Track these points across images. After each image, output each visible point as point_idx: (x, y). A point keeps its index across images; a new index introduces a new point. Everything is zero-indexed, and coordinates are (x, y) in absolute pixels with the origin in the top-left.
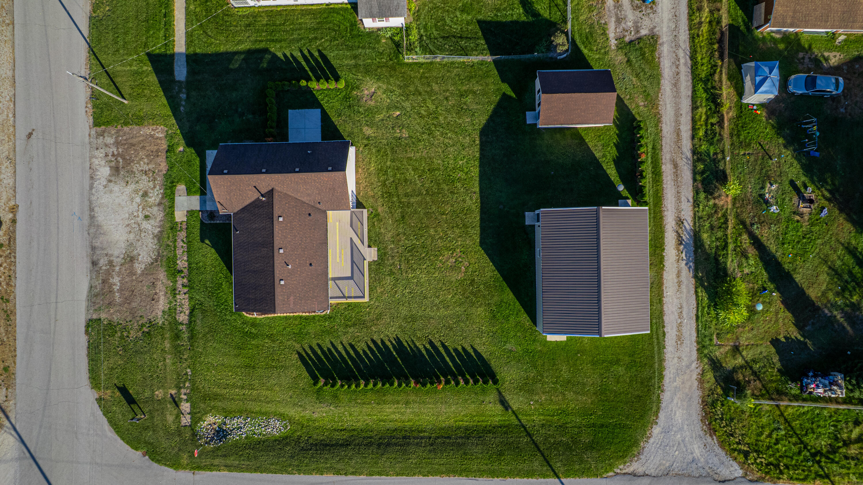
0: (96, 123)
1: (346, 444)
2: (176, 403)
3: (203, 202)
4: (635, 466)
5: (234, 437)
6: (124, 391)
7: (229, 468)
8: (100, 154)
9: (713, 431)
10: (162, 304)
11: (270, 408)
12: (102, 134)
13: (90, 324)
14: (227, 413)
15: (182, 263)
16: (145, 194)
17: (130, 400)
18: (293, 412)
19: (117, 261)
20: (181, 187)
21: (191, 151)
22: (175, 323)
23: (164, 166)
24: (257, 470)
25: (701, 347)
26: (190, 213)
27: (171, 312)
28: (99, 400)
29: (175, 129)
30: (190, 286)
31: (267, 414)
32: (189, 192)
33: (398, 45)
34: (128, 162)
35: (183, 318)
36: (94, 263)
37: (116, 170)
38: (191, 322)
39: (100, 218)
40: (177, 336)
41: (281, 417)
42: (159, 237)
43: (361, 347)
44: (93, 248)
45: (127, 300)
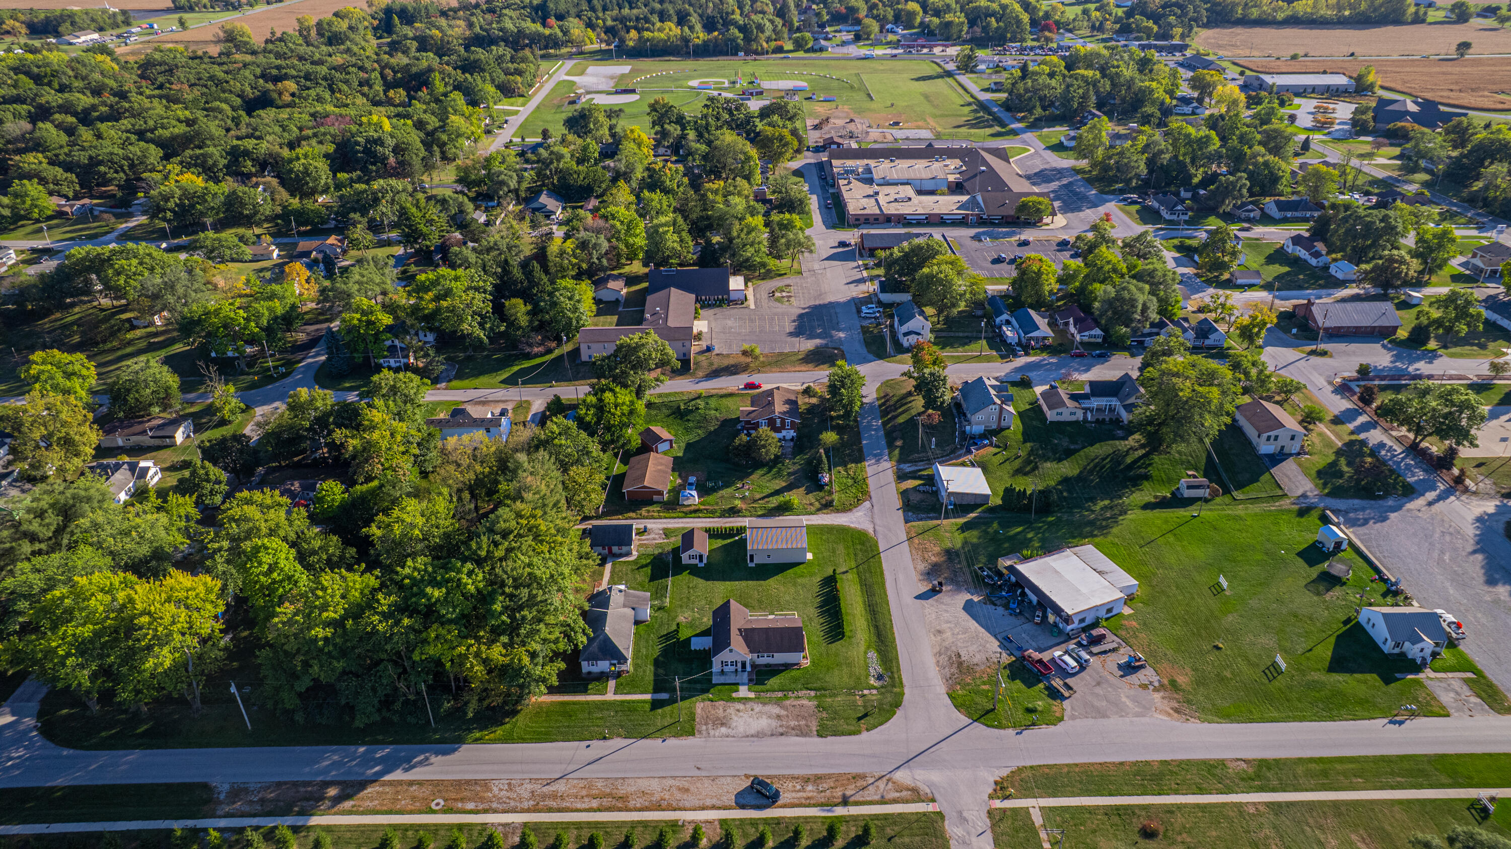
0: (694, 735)
1: (876, 627)
2: (863, 696)
3: (743, 684)
4: (871, 531)
5: (880, 671)
6: (860, 719)
7: (899, 670)
8: (712, 732)
9: (850, 510)
10: (805, 702)
11: (861, 657)
12: (700, 732)
13: (820, 735)
14: (868, 675)
15: (780, 694)
16: (738, 710)
17: (866, 715)
18: (862, 648)
19: (779, 723)
20: (734, 695)
21: (712, 690)
22: (816, 697)
23: (722, 703)
24: (897, 659)
25: (812, 514)
26: (749, 690)
27: (810, 699)
28: (868, 730)
29: (700, 698)
30: (792, 691)
31: (866, 658)
32: (737, 691)
33: (660, 609)
34: (718, 719)
35: (813, 693)
36: (782, 734)
37: (722, 724)
38: (815, 690)
39: (752, 732)
40: (825, 696)
41: (866, 653)
42: (764, 704)
43: (822, 621)
44: (772, 735)
45: (804, 718)
